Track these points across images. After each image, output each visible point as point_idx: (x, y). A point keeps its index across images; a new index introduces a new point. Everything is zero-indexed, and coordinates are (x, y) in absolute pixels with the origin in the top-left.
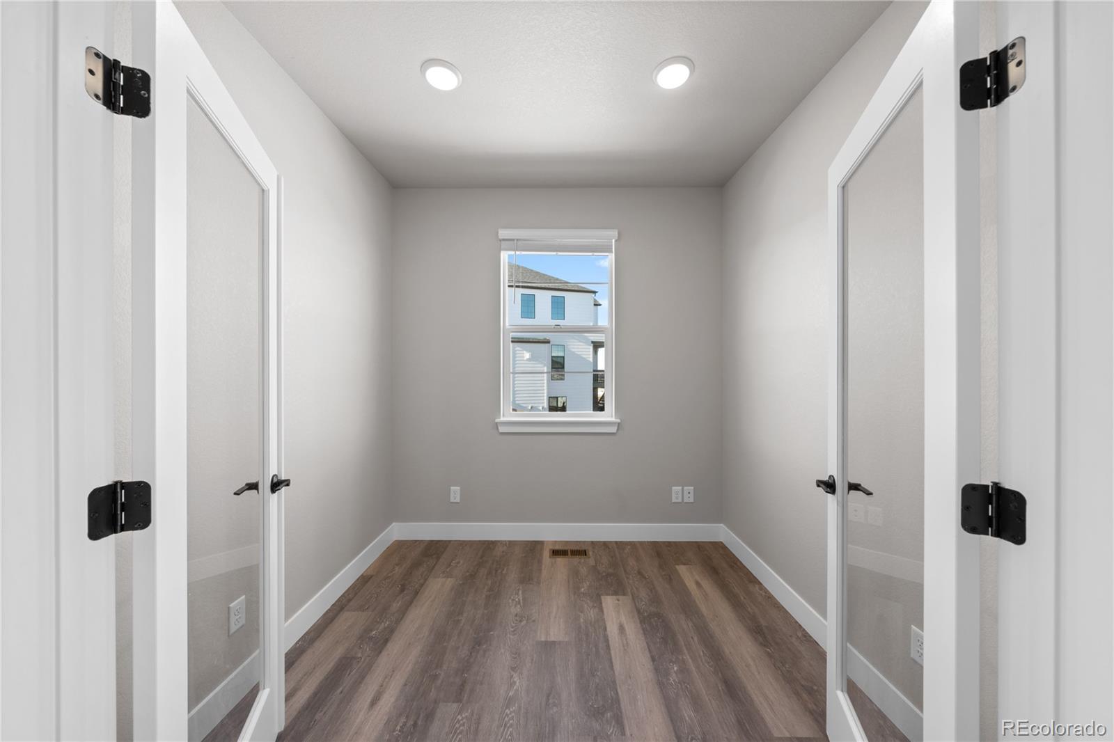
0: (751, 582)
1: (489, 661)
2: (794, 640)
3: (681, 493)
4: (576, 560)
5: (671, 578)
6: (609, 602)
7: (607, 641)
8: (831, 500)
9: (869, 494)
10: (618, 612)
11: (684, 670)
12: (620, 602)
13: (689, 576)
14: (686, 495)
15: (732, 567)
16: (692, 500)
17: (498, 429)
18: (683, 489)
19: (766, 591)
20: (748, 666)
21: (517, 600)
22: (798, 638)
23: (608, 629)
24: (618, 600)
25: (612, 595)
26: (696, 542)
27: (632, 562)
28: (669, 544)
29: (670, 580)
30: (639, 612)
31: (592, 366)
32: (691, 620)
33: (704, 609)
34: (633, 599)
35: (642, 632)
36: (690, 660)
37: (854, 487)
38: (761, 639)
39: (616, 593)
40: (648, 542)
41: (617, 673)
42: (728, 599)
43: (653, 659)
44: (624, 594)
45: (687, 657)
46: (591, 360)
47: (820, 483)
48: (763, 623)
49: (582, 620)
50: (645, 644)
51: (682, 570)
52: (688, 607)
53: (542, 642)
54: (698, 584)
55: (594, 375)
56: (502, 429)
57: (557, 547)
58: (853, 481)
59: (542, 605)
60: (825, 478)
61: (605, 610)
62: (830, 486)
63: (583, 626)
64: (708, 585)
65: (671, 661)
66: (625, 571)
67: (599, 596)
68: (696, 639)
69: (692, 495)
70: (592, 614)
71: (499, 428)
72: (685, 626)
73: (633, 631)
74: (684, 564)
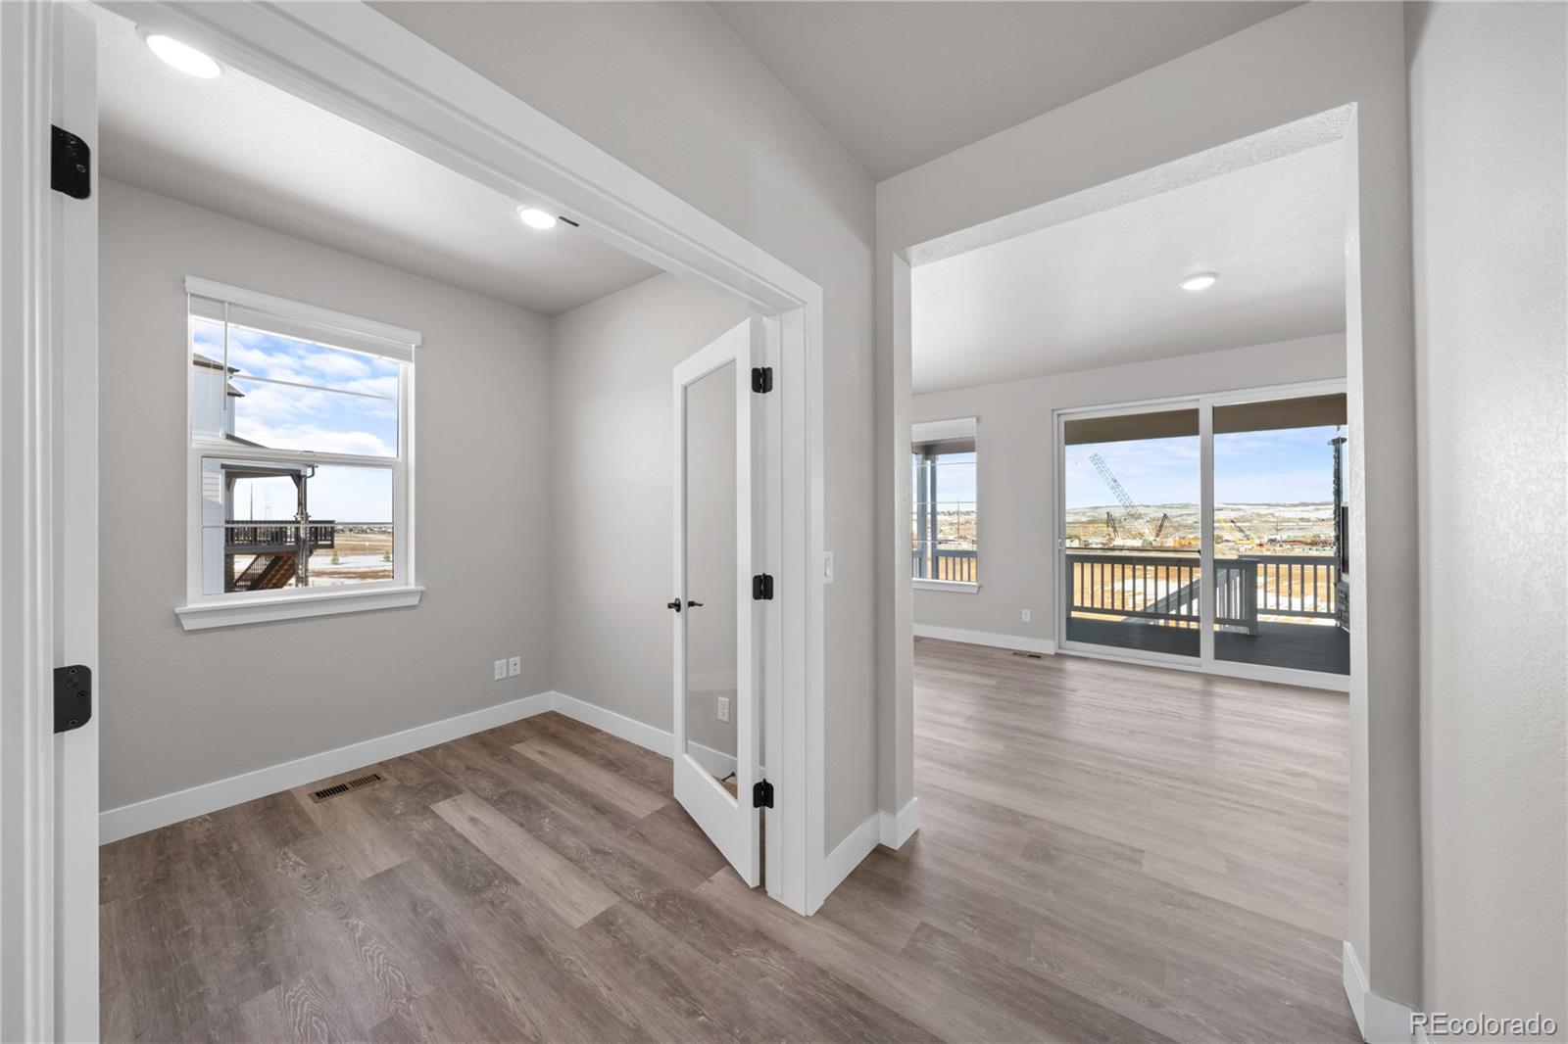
0: (591, 732)
1: (293, 933)
2: (638, 758)
3: (505, 667)
4: (366, 790)
5: (510, 759)
6: (444, 808)
7: (460, 836)
8: (677, 617)
9: (701, 605)
10: (461, 810)
11: (555, 817)
12: (459, 801)
13: (530, 750)
14: (512, 667)
15: (570, 728)
16: (518, 672)
17: (181, 626)
18: (508, 662)
19: (607, 734)
20: (609, 789)
21: (291, 863)
22: (641, 755)
23: (456, 827)
24: (455, 801)
25: (444, 799)
26: (525, 719)
27: (452, 763)
28: (493, 731)
29: (510, 761)
30: (486, 799)
31: (223, 512)
32: (548, 782)
33: (556, 769)
34: (473, 791)
35: (498, 812)
36: (558, 809)
37: (691, 604)
38: (614, 769)
39: (448, 796)
40: (465, 737)
41: (488, 853)
42: (576, 753)
43: (522, 825)
44: (459, 792)
45: (554, 808)
46: (220, 500)
47: (670, 606)
48: (611, 757)
49: (416, 836)
50: (507, 819)
51: (519, 748)
52: (539, 774)
53: (371, 878)
54: (541, 753)
55: (227, 529)
56: (188, 625)
57: (320, 789)
58: (690, 600)
59: (343, 849)
60: (673, 602)
61: (443, 816)
62: (677, 606)
63: (421, 840)
64: (552, 750)
65: (539, 819)
66: (449, 774)
67: (426, 809)
68: (557, 793)
69: (518, 666)
70: (427, 825)
71: (183, 622)
72: (543, 790)
73: (489, 817)
74: (519, 742)
